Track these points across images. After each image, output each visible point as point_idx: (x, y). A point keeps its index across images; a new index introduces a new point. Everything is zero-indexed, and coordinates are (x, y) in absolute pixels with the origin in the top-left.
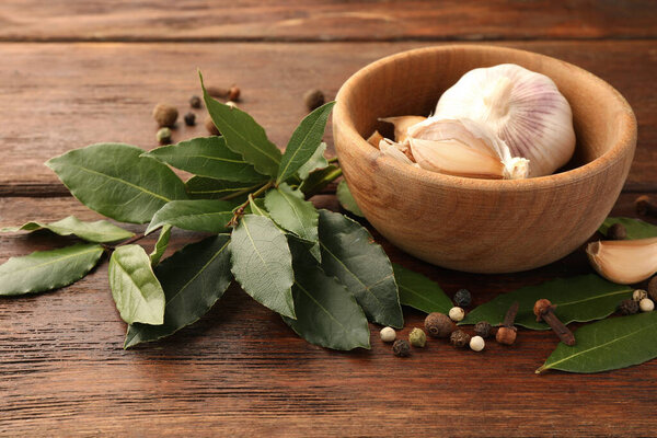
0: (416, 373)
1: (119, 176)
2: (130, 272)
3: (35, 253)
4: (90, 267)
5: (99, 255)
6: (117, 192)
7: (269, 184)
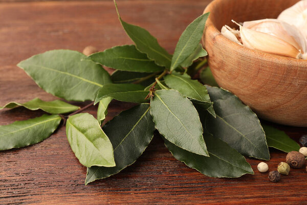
0: (288, 193)
1: (66, 71)
2: (83, 131)
3: (16, 121)
4: (53, 130)
5: (59, 122)
6: (66, 81)
7: (165, 72)
